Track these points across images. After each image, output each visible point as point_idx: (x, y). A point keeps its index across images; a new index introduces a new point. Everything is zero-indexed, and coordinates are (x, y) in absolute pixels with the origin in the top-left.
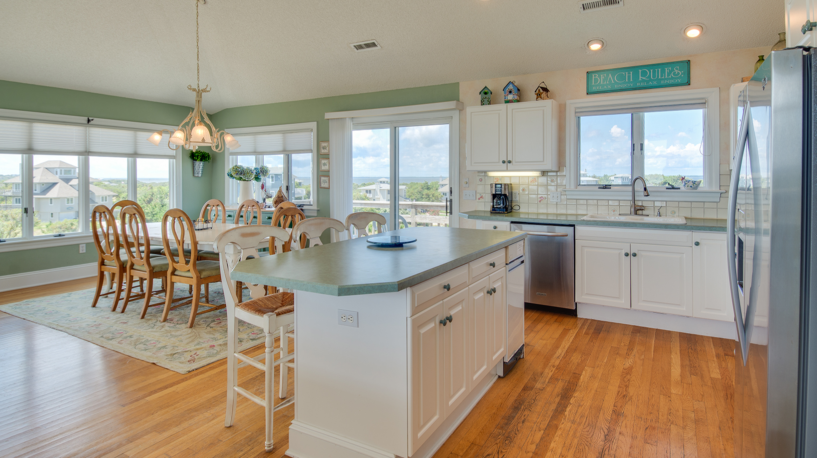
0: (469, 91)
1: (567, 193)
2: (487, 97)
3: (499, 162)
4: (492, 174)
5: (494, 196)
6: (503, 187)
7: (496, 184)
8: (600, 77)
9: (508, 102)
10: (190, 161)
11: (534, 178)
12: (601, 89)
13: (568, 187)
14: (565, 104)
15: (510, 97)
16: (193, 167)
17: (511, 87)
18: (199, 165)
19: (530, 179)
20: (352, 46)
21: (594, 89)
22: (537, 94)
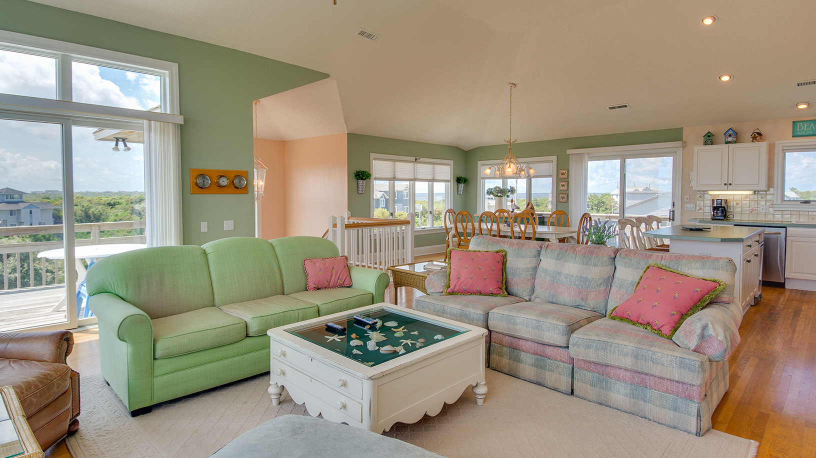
0: (693, 135)
1: (774, 206)
2: (709, 139)
3: (721, 184)
4: (711, 193)
5: (715, 208)
6: (723, 201)
7: (717, 200)
8: (804, 125)
9: (727, 143)
10: (456, 183)
11: (747, 196)
12: (804, 133)
13: (775, 202)
14: (774, 144)
15: (730, 139)
16: (458, 188)
17: (731, 132)
18: (462, 186)
19: (743, 196)
20: (608, 107)
21: (799, 133)
22: (753, 137)
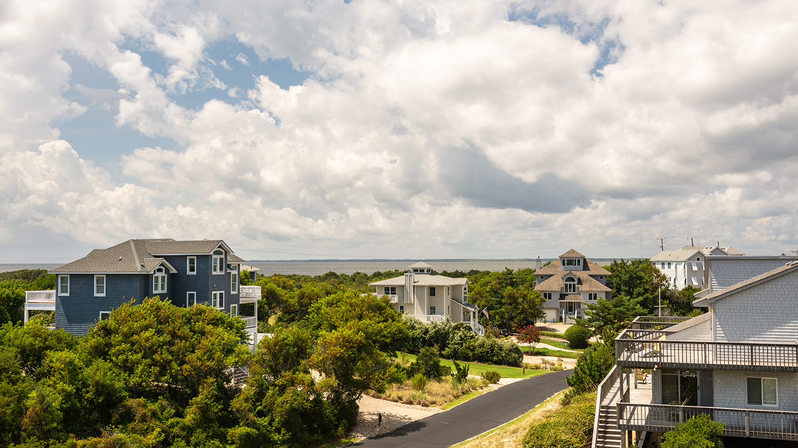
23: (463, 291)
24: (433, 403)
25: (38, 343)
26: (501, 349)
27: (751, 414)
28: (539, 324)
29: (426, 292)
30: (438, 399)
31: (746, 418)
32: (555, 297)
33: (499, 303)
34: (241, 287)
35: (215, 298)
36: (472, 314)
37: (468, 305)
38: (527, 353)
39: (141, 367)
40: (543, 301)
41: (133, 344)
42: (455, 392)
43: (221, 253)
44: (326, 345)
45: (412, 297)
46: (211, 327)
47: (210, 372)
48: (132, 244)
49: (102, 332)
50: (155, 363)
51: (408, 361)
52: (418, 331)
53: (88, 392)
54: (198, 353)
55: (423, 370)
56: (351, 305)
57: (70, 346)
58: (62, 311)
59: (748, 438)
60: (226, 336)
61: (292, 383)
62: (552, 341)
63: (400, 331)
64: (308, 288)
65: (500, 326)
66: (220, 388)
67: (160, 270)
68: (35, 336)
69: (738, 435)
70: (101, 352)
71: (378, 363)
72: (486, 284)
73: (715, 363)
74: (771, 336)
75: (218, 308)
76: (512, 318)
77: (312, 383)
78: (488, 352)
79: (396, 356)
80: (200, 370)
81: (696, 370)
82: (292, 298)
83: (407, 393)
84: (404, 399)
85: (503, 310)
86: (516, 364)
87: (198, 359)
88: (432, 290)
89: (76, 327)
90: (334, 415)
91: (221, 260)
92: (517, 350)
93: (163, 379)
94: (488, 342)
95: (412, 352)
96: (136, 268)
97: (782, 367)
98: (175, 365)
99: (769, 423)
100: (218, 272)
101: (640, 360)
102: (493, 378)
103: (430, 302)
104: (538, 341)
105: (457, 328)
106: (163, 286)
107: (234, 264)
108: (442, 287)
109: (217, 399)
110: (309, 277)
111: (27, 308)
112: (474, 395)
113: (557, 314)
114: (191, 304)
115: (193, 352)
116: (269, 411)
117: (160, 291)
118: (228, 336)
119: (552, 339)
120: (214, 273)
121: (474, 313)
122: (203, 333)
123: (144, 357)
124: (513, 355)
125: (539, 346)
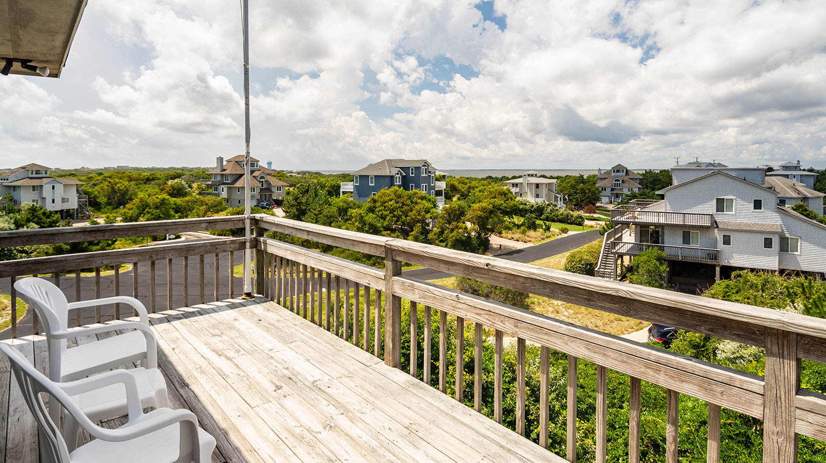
23: (555, 186)
24: (530, 241)
25: (345, 205)
26: (572, 216)
27: (683, 249)
28: (598, 204)
29: (534, 186)
30: (533, 240)
31: (680, 251)
32: (608, 190)
33: (575, 192)
34: (436, 182)
35: (423, 187)
36: (559, 199)
37: (557, 193)
38: (588, 219)
39: (388, 218)
40: (600, 192)
41: (385, 207)
42: (543, 237)
43: (426, 166)
44: (474, 210)
45: (527, 189)
46: (420, 200)
47: (418, 221)
48: (386, 161)
49: (372, 201)
50: (394, 216)
51: (520, 221)
52: (528, 206)
53: (366, 227)
54: (414, 212)
55: (527, 225)
56: (490, 192)
57: (359, 207)
58: (356, 192)
59: (681, 261)
60: (426, 204)
61: (457, 227)
62: (604, 214)
63: (515, 206)
64: (474, 183)
65: (575, 205)
66: (423, 228)
67: (398, 174)
68: (345, 202)
69: (675, 259)
70: (371, 210)
71: (499, 220)
72: (568, 183)
73: (666, 222)
74: (697, 210)
75: (424, 192)
76: (582, 201)
77: (466, 228)
78: (565, 218)
79: (513, 218)
80: (415, 220)
81: (659, 226)
82: (463, 188)
83: (516, 236)
84: (515, 239)
85: (577, 196)
86: (580, 224)
87: (414, 215)
88: (537, 186)
89: (362, 199)
90: (477, 244)
91: (426, 169)
92: (581, 217)
93: (398, 223)
94: (565, 213)
95: (522, 216)
96: (387, 172)
97: (701, 226)
98: (403, 217)
99: (692, 254)
100: (424, 175)
101: (625, 220)
102: (564, 231)
103: (536, 191)
104: (595, 213)
105: (549, 205)
106: (399, 181)
107: (432, 171)
108: (543, 184)
109: (422, 233)
110: (477, 178)
111: (341, 190)
112: (553, 239)
113: (609, 199)
114: (412, 190)
115: (411, 211)
116: (446, 240)
117: (398, 183)
118: (428, 205)
119: (605, 212)
120: (422, 175)
121: (561, 198)
122: (416, 203)
123: (390, 213)
124: (579, 220)
125: (596, 216)
